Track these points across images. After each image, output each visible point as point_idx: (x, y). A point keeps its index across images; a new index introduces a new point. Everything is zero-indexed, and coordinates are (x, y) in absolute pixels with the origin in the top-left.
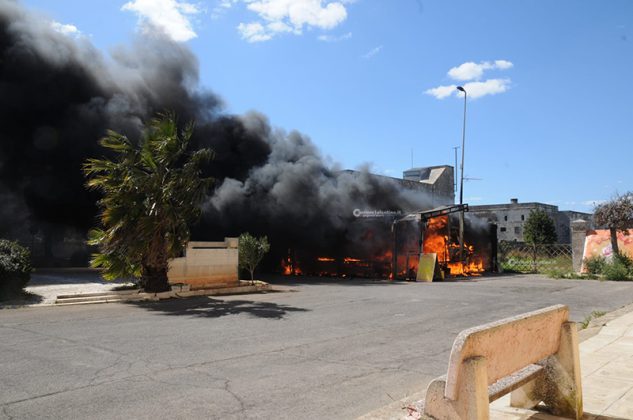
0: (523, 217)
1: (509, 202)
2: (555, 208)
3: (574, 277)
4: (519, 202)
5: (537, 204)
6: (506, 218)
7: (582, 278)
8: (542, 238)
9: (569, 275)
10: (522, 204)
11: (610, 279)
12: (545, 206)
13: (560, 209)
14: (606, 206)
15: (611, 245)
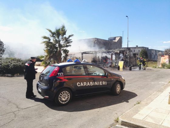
0: (139, 51)
1: (136, 47)
2: (148, 48)
3: (159, 68)
4: (138, 46)
5: (143, 47)
6: (134, 51)
7: (161, 68)
8: (144, 57)
9: (158, 67)
10: (139, 47)
11: (168, 68)
12: (145, 48)
13: (149, 49)
14: (168, 49)
15: (168, 60)
